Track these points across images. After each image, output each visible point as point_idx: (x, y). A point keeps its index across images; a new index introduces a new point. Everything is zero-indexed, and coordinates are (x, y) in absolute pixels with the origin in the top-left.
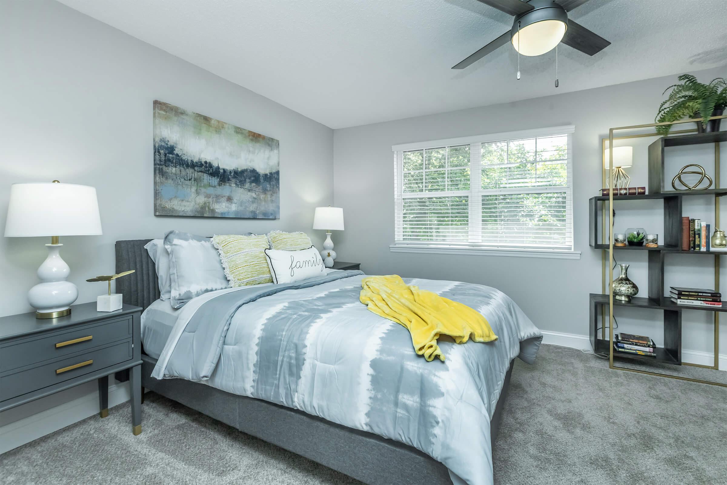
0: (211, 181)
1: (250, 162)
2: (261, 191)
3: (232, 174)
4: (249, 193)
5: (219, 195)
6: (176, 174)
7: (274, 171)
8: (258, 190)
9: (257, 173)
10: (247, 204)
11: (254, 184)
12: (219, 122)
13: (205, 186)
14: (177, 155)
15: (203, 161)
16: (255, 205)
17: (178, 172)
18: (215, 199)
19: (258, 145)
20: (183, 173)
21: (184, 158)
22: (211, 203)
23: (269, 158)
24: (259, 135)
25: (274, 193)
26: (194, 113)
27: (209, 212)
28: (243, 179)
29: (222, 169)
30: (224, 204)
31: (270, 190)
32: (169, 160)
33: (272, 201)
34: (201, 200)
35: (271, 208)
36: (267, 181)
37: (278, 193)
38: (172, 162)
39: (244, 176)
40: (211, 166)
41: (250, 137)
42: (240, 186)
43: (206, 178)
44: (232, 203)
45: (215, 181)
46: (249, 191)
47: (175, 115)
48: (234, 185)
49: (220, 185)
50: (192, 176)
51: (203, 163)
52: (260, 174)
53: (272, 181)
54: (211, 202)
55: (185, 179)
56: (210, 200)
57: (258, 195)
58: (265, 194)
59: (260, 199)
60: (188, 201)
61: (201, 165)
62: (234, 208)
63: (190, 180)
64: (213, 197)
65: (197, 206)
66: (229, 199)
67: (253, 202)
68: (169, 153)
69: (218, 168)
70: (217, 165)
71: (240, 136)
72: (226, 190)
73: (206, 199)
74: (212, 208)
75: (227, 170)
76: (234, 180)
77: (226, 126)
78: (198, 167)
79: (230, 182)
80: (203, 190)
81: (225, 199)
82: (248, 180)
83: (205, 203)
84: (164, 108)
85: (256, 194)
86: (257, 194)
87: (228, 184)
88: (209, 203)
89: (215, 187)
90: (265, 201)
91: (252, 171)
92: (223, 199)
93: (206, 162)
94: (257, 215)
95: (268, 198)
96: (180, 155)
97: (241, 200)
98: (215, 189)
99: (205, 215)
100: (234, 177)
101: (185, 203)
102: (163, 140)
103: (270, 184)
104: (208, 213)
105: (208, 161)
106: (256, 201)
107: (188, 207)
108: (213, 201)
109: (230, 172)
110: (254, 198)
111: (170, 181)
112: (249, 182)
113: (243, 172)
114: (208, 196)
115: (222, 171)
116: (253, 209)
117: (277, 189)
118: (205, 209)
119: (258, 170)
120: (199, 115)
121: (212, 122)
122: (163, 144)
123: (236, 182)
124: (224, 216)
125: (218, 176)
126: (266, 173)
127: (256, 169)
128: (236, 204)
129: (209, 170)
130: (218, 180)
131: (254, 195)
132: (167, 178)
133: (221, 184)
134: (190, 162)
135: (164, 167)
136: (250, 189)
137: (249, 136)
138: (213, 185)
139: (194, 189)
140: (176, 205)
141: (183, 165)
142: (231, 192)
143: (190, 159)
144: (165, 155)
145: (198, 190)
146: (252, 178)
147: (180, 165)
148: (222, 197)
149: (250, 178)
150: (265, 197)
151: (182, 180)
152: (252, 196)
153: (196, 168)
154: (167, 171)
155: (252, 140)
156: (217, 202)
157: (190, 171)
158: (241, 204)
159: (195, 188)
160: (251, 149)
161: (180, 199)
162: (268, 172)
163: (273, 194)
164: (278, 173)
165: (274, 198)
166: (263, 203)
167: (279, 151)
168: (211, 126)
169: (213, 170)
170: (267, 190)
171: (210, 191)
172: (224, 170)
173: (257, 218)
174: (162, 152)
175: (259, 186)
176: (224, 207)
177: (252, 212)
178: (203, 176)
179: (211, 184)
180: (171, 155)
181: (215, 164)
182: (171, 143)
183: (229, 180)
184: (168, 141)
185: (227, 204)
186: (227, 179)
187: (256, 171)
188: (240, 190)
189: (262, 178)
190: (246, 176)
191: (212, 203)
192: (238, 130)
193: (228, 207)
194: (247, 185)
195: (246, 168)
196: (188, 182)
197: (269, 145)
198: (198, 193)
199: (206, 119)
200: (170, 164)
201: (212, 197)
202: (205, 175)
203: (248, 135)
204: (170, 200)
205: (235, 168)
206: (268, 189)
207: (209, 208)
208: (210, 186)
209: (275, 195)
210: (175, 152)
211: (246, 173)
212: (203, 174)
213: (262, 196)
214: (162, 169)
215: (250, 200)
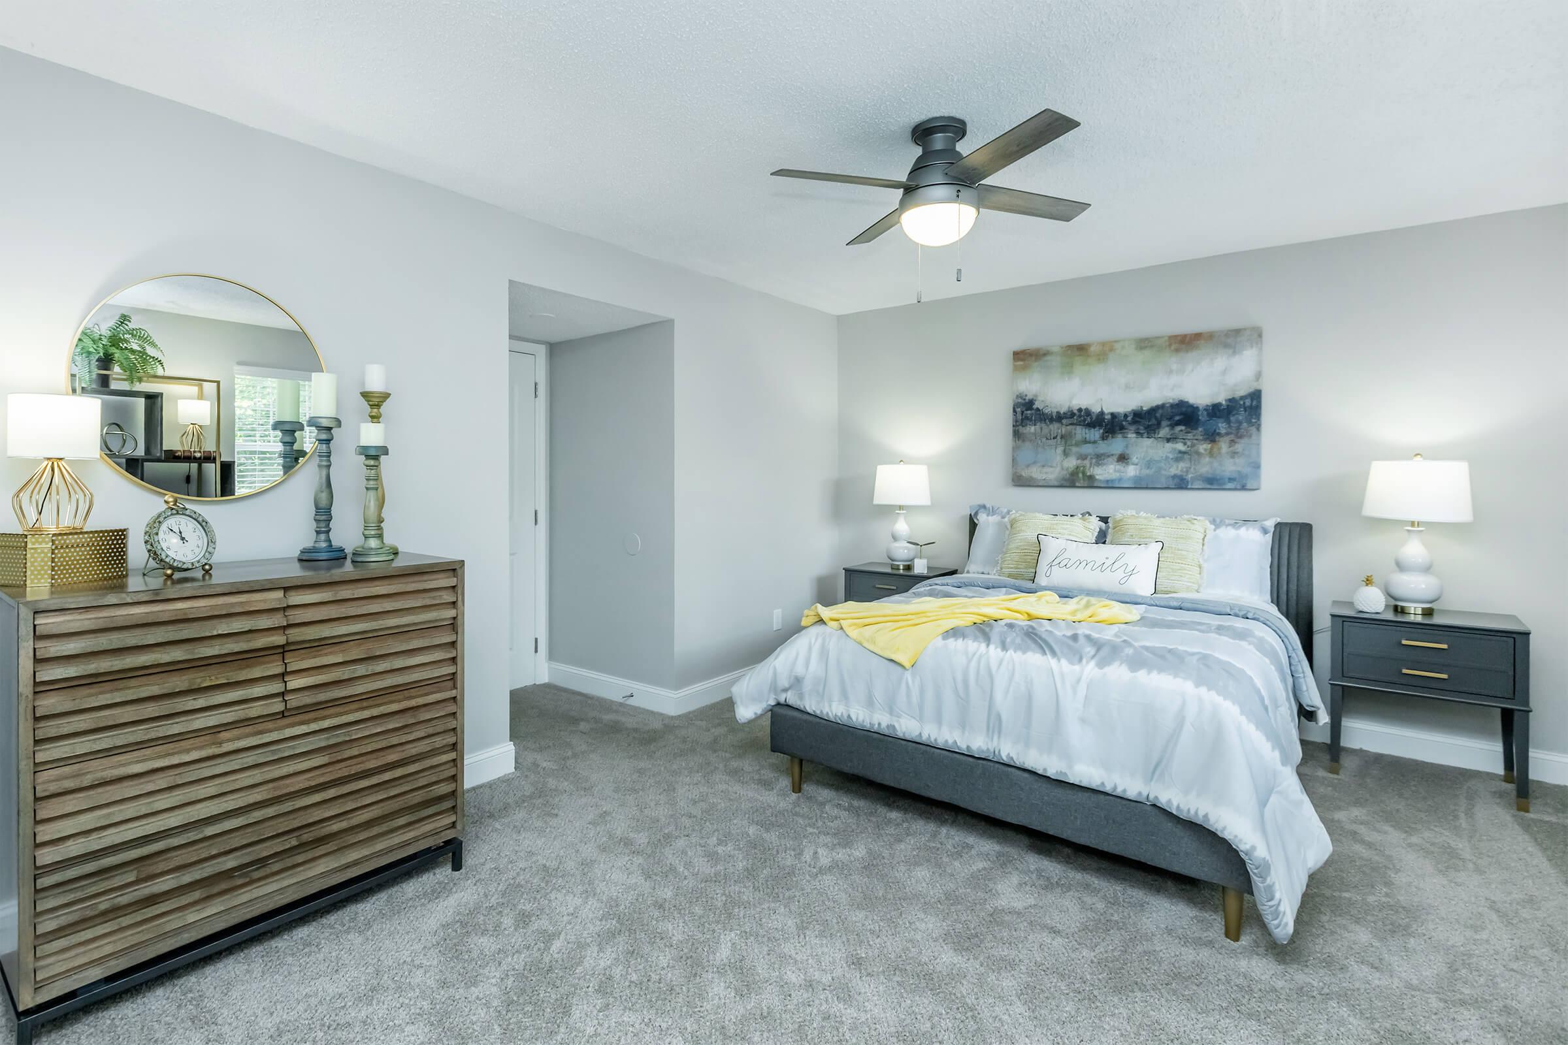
0: (1087, 436)
1: (1172, 390)
2: (1201, 438)
3: (1129, 419)
4: (1169, 446)
5: (1103, 455)
6: (1035, 434)
7: (1242, 392)
8: (1192, 437)
9: (1191, 406)
10: (1162, 465)
11: (1183, 428)
12: (1103, 344)
13: (1077, 445)
14: (1038, 409)
15: (1075, 409)
16: (1182, 465)
17: (1038, 430)
18: (1094, 461)
19: (1193, 355)
20: (1046, 430)
21: (1046, 411)
22: (1087, 468)
23: (1224, 372)
24: (1198, 336)
25: (1241, 437)
26: (1062, 348)
27: (1084, 479)
28: (1153, 421)
29: (1108, 414)
30: (1112, 467)
31: (1227, 434)
32: (1027, 418)
33: (1234, 454)
34: (1072, 463)
35: (1229, 466)
36: (1219, 417)
37: (1254, 437)
38: (1031, 420)
39: (1156, 418)
40: (1088, 412)
41: (1173, 347)
42: (1145, 435)
43: (1080, 432)
44: (1127, 464)
45: (1096, 434)
46: (1168, 440)
47: (1036, 360)
48: (1134, 435)
49: (1103, 438)
50: (1057, 433)
51: (1075, 411)
52: (1197, 408)
53: (1234, 415)
54: (1088, 466)
55: (1047, 439)
56: (1087, 462)
57: (1193, 446)
58: (1213, 441)
59: (1198, 454)
60: (1051, 467)
61: (1072, 415)
62: (1131, 471)
63: (1054, 438)
64: (1091, 458)
65: (1065, 472)
66: (1123, 458)
67: (1177, 460)
68: (1027, 410)
69: (1102, 413)
70: (1100, 410)
71: (1147, 352)
72: (1117, 445)
73: (1079, 461)
74: (1088, 474)
75: (1119, 413)
76: (1133, 428)
77: (1117, 346)
78: (1066, 418)
79: (1126, 431)
80: (1074, 449)
81: (1115, 458)
82: (1164, 423)
83: (1078, 467)
84: (1022, 356)
85: (1185, 444)
86: (1189, 443)
87: (1120, 436)
88: (1084, 467)
89: (1095, 442)
90: (1211, 453)
91: (1177, 405)
92: (1110, 459)
93: (1080, 410)
94: (1188, 482)
95: (1220, 449)
96: (1041, 408)
97: (1148, 458)
98: (1096, 445)
99: (1077, 484)
100: (1134, 422)
101: (1046, 470)
102: (1019, 396)
103: (1229, 422)
104: (1082, 481)
105: (1083, 407)
106: (1186, 456)
107: (1053, 474)
108: (1091, 464)
109: (1126, 416)
110: (1180, 452)
111: (1027, 444)
112: (1168, 426)
113: (1153, 411)
114: (1083, 457)
115: (1108, 417)
116: (1178, 472)
117: (1253, 429)
118: (1077, 473)
119: (1192, 401)
120: (1070, 347)
121: (1092, 349)
122: (1020, 400)
123: (1138, 429)
124: (1110, 485)
125: (1100, 426)
126: (1216, 401)
127: (1186, 400)
128: (1137, 465)
129: (1085, 420)
130: (1101, 431)
131: (1180, 446)
132: (1024, 441)
133: (1107, 437)
134: (1054, 414)
135: (1020, 427)
136: (1169, 437)
137: (1170, 345)
138: (1092, 439)
139: (1060, 450)
140: (1036, 473)
141: (1045, 420)
142: (1127, 446)
143: (1055, 411)
144: (1023, 412)
145: (1067, 451)
146: (1177, 418)
147: (1041, 420)
148: (1109, 456)
149: (1170, 419)
150: (1211, 449)
151: (1044, 440)
152: (1174, 449)
153: (1064, 421)
154: (1025, 432)
155: (1177, 350)
156: (1098, 464)
157: (1055, 428)
158: (1149, 464)
159: (1063, 448)
160: (1174, 367)
161: (1039, 465)
162: (1221, 399)
163: (1237, 440)
164: (1256, 396)
165: (1239, 447)
166: (1207, 459)
167: (1261, 349)
168: (1088, 356)
169: (1091, 418)
170: (1219, 434)
171: (1088, 449)
172: (1112, 414)
173: (1189, 487)
174: (1019, 410)
175: (1196, 429)
176: (1111, 471)
177: (1174, 477)
178: (1075, 430)
179: (1088, 439)
180: (1029, 412)
181: (1096, 409)
182: (1029, 397)
183: (1122, 428)
184: (1026, 395)
185: (1118, 467)
186: (1117, 428)
187: (1187, 402)
188: (1147, 442)
189: (1205, 413)
190: (1162, 416)
191: (1090, 467)
192: (1144, 344)
193: (1119, 471)
194: (1164, 432)
195: (1160, 403)
196: (1052, 442)
197: (1226, 346)
198: (1066, 454)
199: (1080, 350)
200: (1028, 422)
201: (1089, 457)
202: (1078, 428)
203: (1167, 343)
204: (1028, 466)
205: (1135, 408)
206: (1223, 431)
207: (1084, 473)
208: (1085, 442)
209: (1244, 441)
210: (1035, 407)
211: (1160, 411)
212: (1073, 427)
213: (1203, 447)
214: (1018, 430)
215: (1171, 456)
